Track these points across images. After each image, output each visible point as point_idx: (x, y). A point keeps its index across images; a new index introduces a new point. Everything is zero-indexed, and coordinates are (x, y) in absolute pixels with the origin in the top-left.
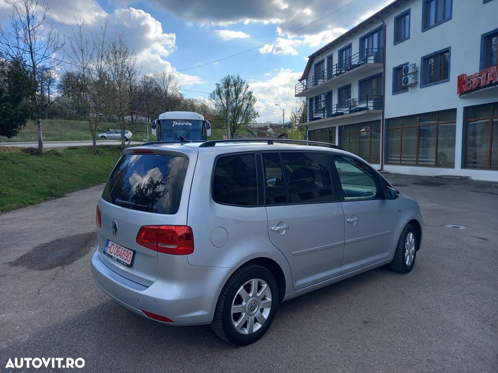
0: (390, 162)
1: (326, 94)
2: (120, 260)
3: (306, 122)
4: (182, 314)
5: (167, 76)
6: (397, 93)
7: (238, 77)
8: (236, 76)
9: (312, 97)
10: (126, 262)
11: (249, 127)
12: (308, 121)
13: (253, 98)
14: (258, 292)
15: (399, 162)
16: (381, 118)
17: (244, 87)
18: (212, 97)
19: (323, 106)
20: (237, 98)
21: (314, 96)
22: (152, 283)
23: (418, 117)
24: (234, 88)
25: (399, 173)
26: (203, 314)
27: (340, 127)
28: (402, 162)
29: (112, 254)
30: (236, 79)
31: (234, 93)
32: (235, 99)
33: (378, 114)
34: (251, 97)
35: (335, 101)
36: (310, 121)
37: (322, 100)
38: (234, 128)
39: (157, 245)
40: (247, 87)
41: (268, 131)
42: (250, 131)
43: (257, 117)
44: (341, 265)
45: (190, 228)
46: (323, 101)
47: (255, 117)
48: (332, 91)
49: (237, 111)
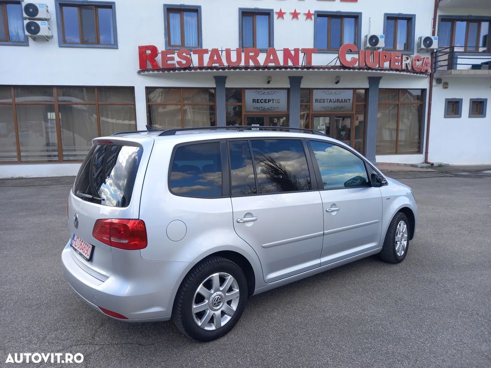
2: (82, 254)
4: (137, 311)
10: (86, 256)
14: (220, 286)
15: (16, 159)
22: (108, 277)
26: (160, 310)
28: (23, 159)
29: (76, 248)
39: (110, 239)
44: (320, 257)
45: (142, 222)
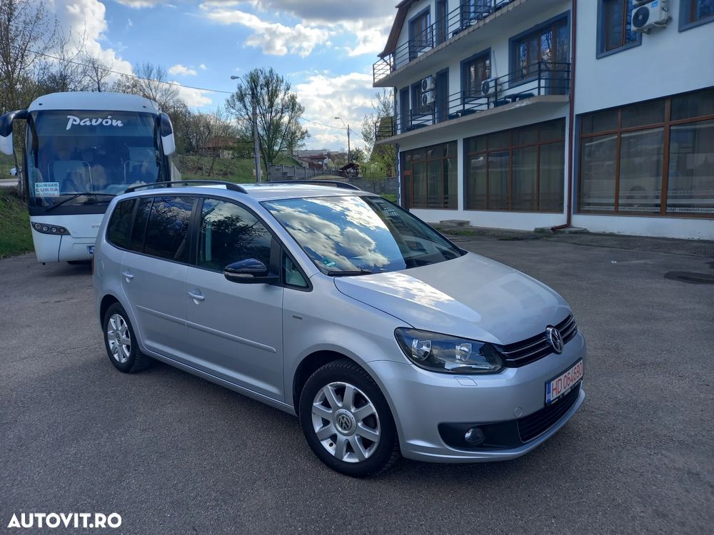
0: (587, 208)
1: (434, 76)
3: (396, 134)
6: (605, 53)
7: (271, 72)
8: (267, 70)
9: (406, 86)
11: (295, 156)
12: (399, 132)
13: (297, 106)
15: (612, 208)
16: (565, 113)
17: (283, 87)
18: (230, 104)
19: (430, 99)
20: (271, 106)
21: (409, 83)
23: (668, 104)
24: (266, 89)
25: (615, 231)
27: (466, 141)
28: (620, 209)
30: (268, 74)
31: (266, 98)
32: (269, 107)
33: (559, 105)
34: (294, 104)
35: (455, 87)
36: (402, 132)
37: (428, 88)
38: (269, 157)
40: (288, 89)
41: (326, 161)
42: (298, 163)
43: (306, 137)
46: (431, 90)
47: (303, 138)
48: (448, 68)
49: (274, 128)
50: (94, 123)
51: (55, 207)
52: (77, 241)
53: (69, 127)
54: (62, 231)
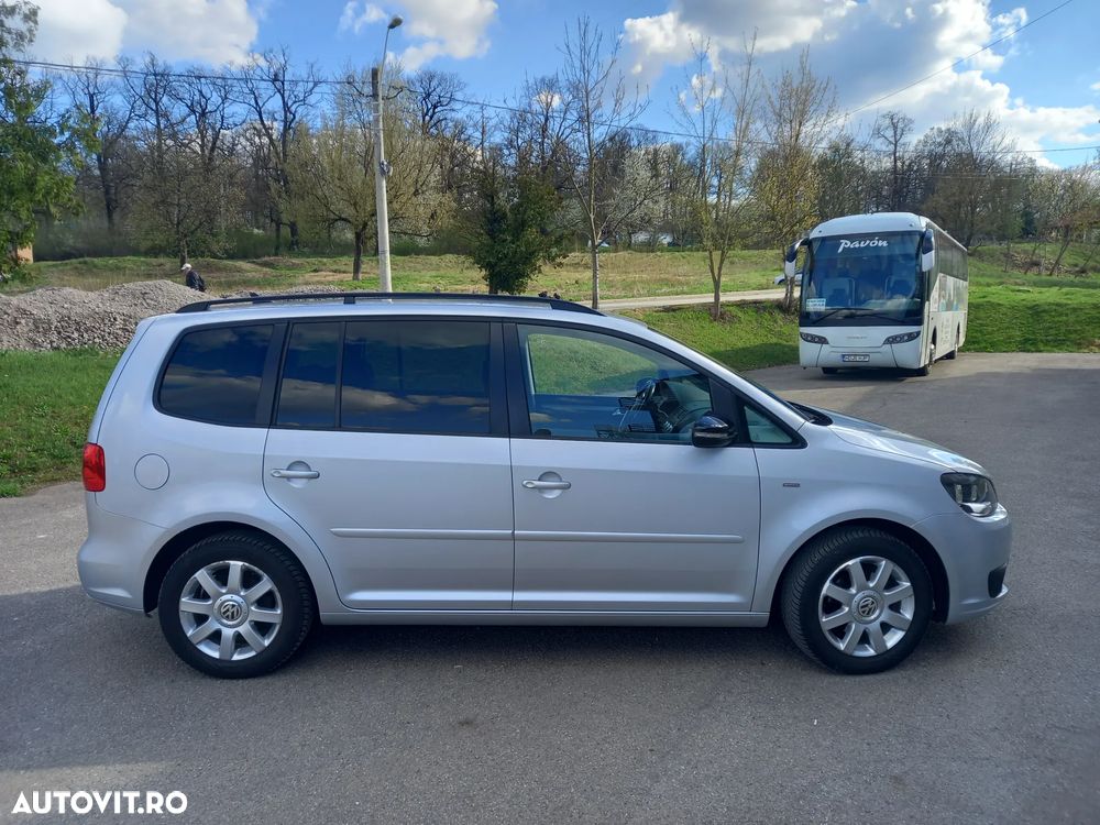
5: (981, 121)
26: (125, 594)
44: (513, 588)
50: (862, 245)
51: (821, 320)
52: (833, 349)
53: (840, 250)
54: (822, 341)
